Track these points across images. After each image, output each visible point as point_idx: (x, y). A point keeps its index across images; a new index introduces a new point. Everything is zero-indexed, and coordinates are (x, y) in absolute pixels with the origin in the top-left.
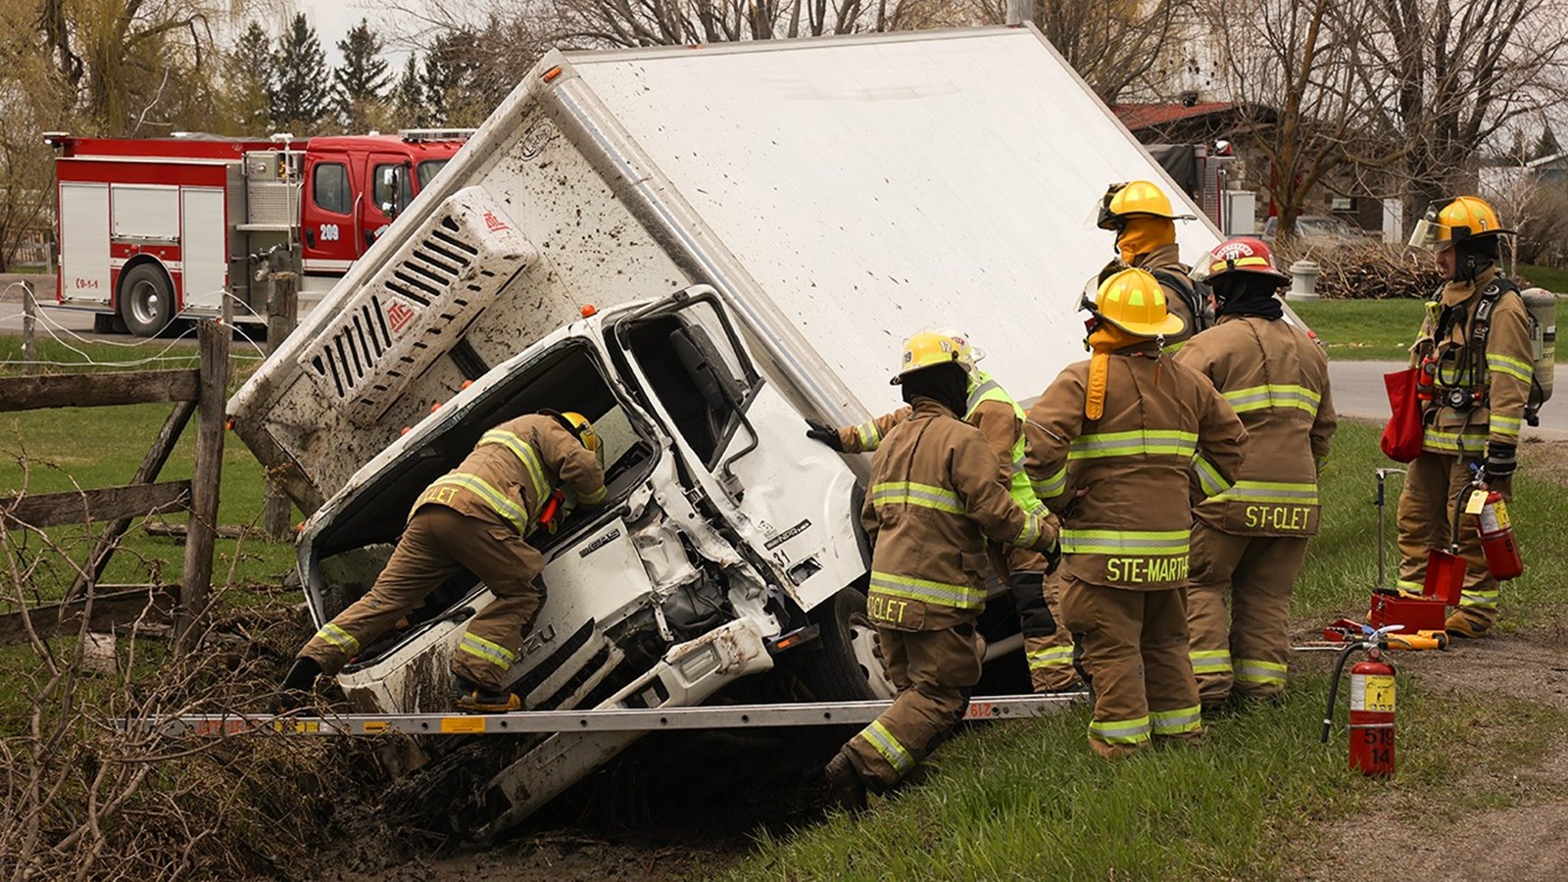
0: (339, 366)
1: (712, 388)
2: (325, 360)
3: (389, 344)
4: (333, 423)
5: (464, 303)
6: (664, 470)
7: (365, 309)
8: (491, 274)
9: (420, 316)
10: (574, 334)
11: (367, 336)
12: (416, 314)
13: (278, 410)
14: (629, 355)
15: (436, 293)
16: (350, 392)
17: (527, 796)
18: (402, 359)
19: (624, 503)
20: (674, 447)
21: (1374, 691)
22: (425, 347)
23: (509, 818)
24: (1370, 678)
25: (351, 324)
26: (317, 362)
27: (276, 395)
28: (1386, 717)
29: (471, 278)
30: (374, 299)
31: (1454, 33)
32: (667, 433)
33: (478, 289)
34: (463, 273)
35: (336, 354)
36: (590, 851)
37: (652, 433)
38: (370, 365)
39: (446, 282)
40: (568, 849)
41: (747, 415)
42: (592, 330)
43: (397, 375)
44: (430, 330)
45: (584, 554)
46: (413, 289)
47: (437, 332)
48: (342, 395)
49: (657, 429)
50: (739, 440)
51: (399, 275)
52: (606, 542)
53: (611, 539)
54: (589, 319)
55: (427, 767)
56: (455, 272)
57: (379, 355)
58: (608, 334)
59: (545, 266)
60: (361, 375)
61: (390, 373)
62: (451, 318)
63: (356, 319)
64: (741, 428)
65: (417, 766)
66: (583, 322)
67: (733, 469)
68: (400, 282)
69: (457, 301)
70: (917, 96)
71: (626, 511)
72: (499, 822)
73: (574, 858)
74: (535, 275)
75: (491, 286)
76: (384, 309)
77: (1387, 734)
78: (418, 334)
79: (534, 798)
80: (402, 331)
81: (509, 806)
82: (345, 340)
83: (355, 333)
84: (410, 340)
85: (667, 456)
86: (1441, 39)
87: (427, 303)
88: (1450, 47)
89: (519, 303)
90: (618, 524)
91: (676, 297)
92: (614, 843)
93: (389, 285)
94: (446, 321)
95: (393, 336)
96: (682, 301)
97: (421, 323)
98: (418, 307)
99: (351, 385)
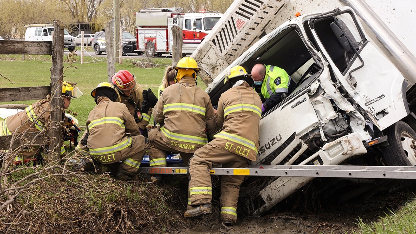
0: (221, 42)
1: (346, 44)
2: (216, 40)
3: (237, 34)
4: (222, 63)
5: (262, 18)
6: (325, 75)
7: (229, 22)
8: (272, 7)
9: (247, 23)
10: (292, 22)
11: (229, 31)
12: (246, 23)
13: (204, 59)
14: (313, 31)
15: (252, 14)
16: (224, 51)
17: (271, 200)
18: (242, 39)
19: (308, 88)
20: (329, 66)
22: (249, 34)
23: (265, 208)
25: (224, 27)
26: (214, 41)
27: (204, 54)
29: (264, 9)
30: (232, 18)
32: (327, 61)
33: (267, 13)
34: (262, 6)
35: (219, 38)
36: (294, 222)
37: (320, 61)
38: (231, 41)
39: (255, 11)
40: (286, 221)
41: (360, 54)
42: (299, 22)
43: (240, 45)
44: (250, 28)
45: (293, 107)
46: (245, 14)
47: (254, 29)
48: (222, 52)
49: (322, 59)
50: (357, 63)
51: (240, 9)
52: (301, 103)
53: (303, 101)
54: (297, 18)
56: (259, 7)
57: (234, 38)
58: (305, 24)
60: (228, 45)
61: (237, 44)
62: (258, 24)
63: (226, 25)
64: (358, 58)
66: (295, 19)
67: (353, 74)
68: (240, 11)
69: (260, 17)
71: (309, 91)
72: (261, 209)
73: (288, 224)
74: (288, 8)
75: (272, 12)
76: (235, 21)
78: (246, 30)
79: (273, 201)
80: (241, 29)
81: (265, 203)
82: (222, 33)
83: (226, 30)
84: (244, 32)
85: (326, 70)
87: (249, 18)
89: (283, 18)
90: (306, 96)
91: (335, 11)
93: (237, 12)
94: (257, 25)
95: (238, 31)
96: (338, 12)
97: (247, 26)
98: (246, 20)
99: (225, 49)
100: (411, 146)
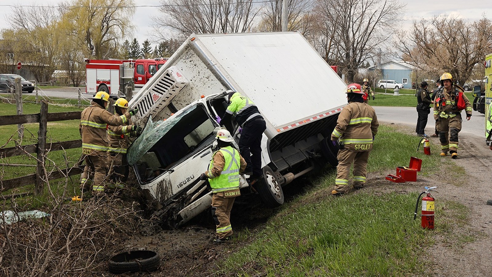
0: (141, 109)
3: (153, 104)
4: (140, 122)
5: (171, 94)
7: (147, 95)
8: (178, 87)
9: (161, 97)
10: (199, 102)
11: (148, 102)
12: (160, 97)
14: (212, 108)
15: (165, 92)
17: (187, 217)
18: (156, 107)
19: (211, 145)
21: (429, 206)
22: (162, 105)
23: (182, 222)
24: (428, 202)
28: (432, 213)
29: (173, 88)
30: (150, 93)
33: (175, 91)
34: (171, 87)
35: (140, 106)
36: (203, 231)
38: (149, 109)
39: (167, 89)
40: (197, 230)
42: (204, 101)
43: (155, 111)
44: (163, 101)
45: (201, 157)
46: (159, 91)
47: (165, 101)
48: (142, 116)
51: (155, 87)
52: (207, 154)
53: (208, 153)
54: (203, 99)
55: (162, 209)
56: (169, 87)
57: (151, 106)
58: (207, 102)
59: (191, 85)
60: (146, 111)
61: (153, 111)
62: (168, 98)
63: (145, 98)
65: (160, 208)
68: (156, 89)
69: (170, 94)
70: (275, 46)
71: (212, 147)
72: (180, 223)
73: (198, 233)
74: (188, 87)
75: (177, 90)
77: (432, 218)
78: (160, 101)
79: (188, 217)
80: (156, 101)
81: (183, 219)
82: (142, 103)
83: (145, 101)
84: (158, 103)
87: (162, 94)
89: (184, 94)
90: (210, 150)
91: (223, 93)
92: (208, 228)
93: (153, 90)
94: (167, 98)
95: (154, 102)
97: (161, 99)
98: (160, 95)
99: (144, 114)
100: (272, 181)
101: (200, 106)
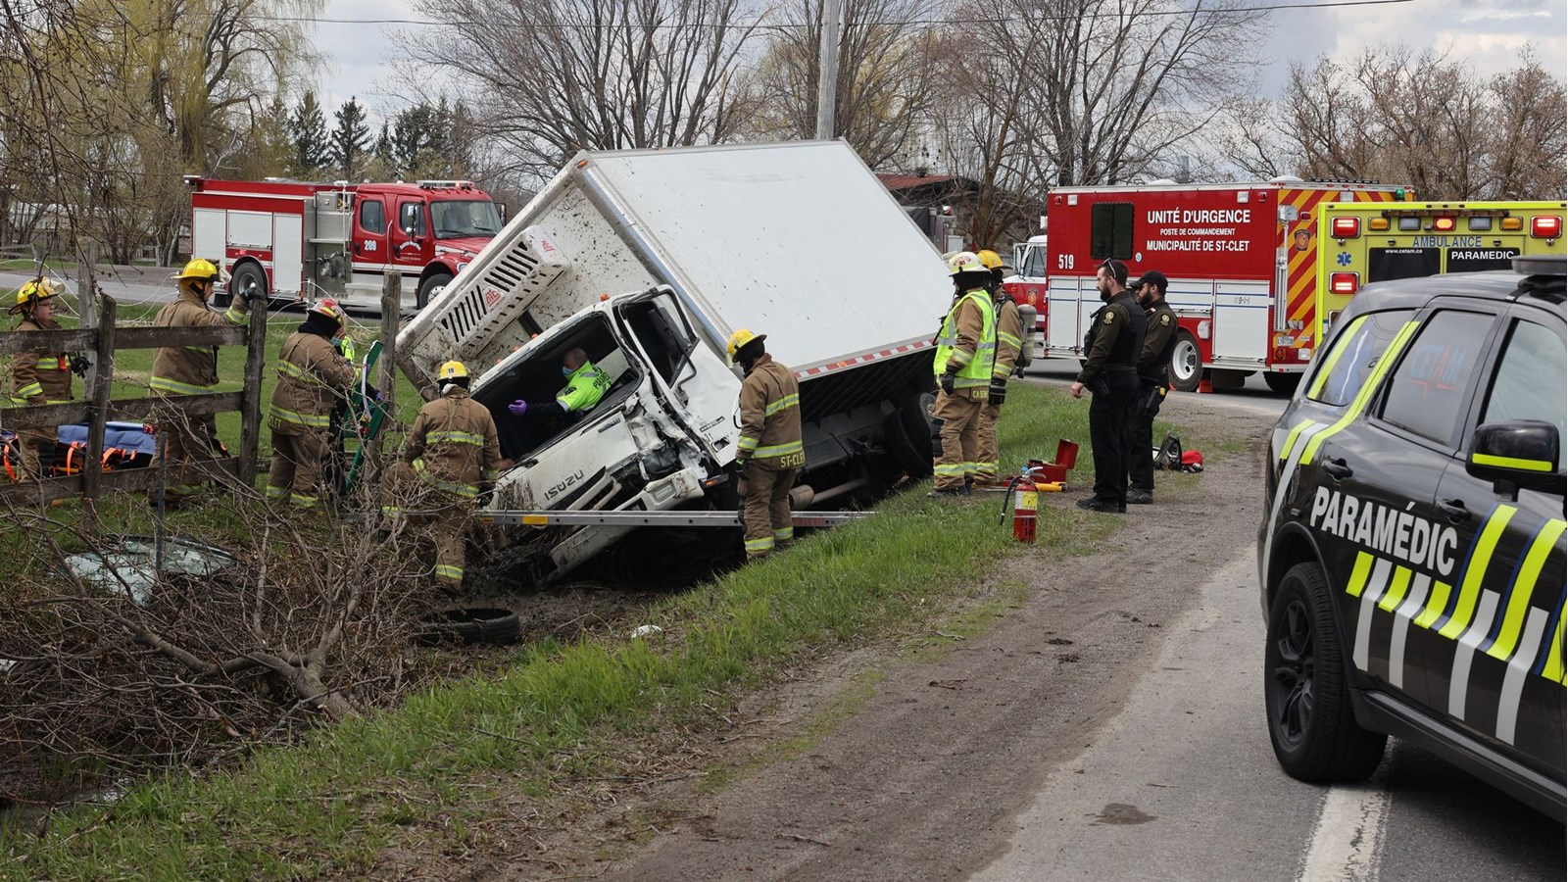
0: (457, 325)
1: (672, 341)
2: (448, 321)
3: (485, 313)
5: (529, 291)
6: (645, 386)
7: (472, 293)
8: (544, 275)
9: (504, 298)
10: (595, 310)
11: (473, 308)
12: (502, 297)
13: (418, 348)
14: (626, 322)
15: (514, 285)
16: (462, 340)
17: (566, 562)
18: (493, 321)
19: (623, 404)
20: (651, 374)
21: (1027, 500)
22: (505, 315)
23: (556, 574)
24: (1025, 493)
25: (464, 301)
26: (444, 322)
27: (418, 340)
28: (1032, 512)
29: (533, 277)
30: (478, 288)
31: (1094, 137)
32: (648, 367)
33: (537, 283)
34: (530, 274)
35: (455, 317)
36: (601, 593)
37: (637, 364)
38: (474, 325)
39: (519, 279)
40: (589, 591)
41: (690, 358)
42: (606, 307)
43: (489, 330)
44: (509, 306)
45: (600, 431)
46: (500, 282)
47: (513, 307)
48: (457, 341)
49: (641, 362)
50: (686, 371)
51: (492, 274)
52: (613, 425)
53: (616, 423)
54: (605, 302)
55: (510, 546)
56: (525, 274)
57: (480, 319)
58: (615, 310)
59: (575, 272)
60: (469, 330)
61: (485, 329)
62: (521, 299)
63: (467, 298)
64: (687, 364)
65: (504, 545)
66: (601, 303)
67: (683, 387)
68: (493, 278)
69: (525, 290)
70: (780, 179)
71: (624, 409)
72: (551, 577)
73: (592, 596)
74: (568, 276)
75: (543, 281)
76: (483, 293)
77: (1032, 521)
78: (503, 307)
79: (570, 564)
80: (493, 306)
81: (556, 568)
82: (460, 310)
83: (466, 306)
84: (497, 311)
85: (647, 379)
86: (1086, 140)
87: (508, 290)
88: (1092, 145)
89: (559, 292)
90: (620, 415)
91: (651, 291)
92: (613, 589)
93: (486, 279)
94: (518, 301)
95: (488, 308)
96: (654, 293)
97: (504, 302)
98: (503, 293)
99: (463, 335)
101: (598, 319)
